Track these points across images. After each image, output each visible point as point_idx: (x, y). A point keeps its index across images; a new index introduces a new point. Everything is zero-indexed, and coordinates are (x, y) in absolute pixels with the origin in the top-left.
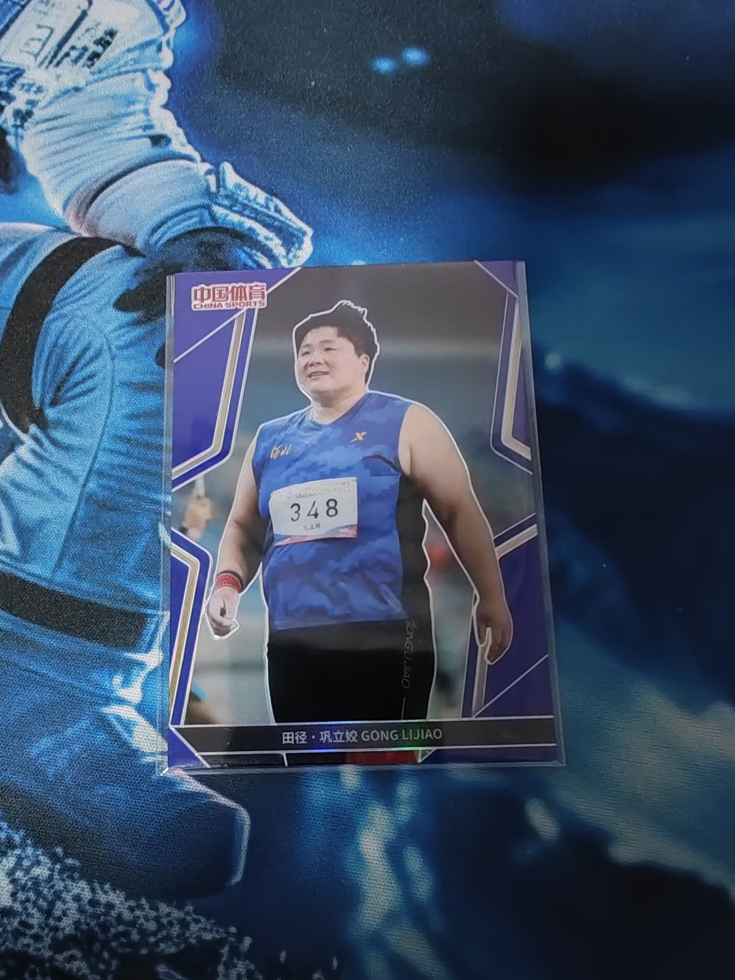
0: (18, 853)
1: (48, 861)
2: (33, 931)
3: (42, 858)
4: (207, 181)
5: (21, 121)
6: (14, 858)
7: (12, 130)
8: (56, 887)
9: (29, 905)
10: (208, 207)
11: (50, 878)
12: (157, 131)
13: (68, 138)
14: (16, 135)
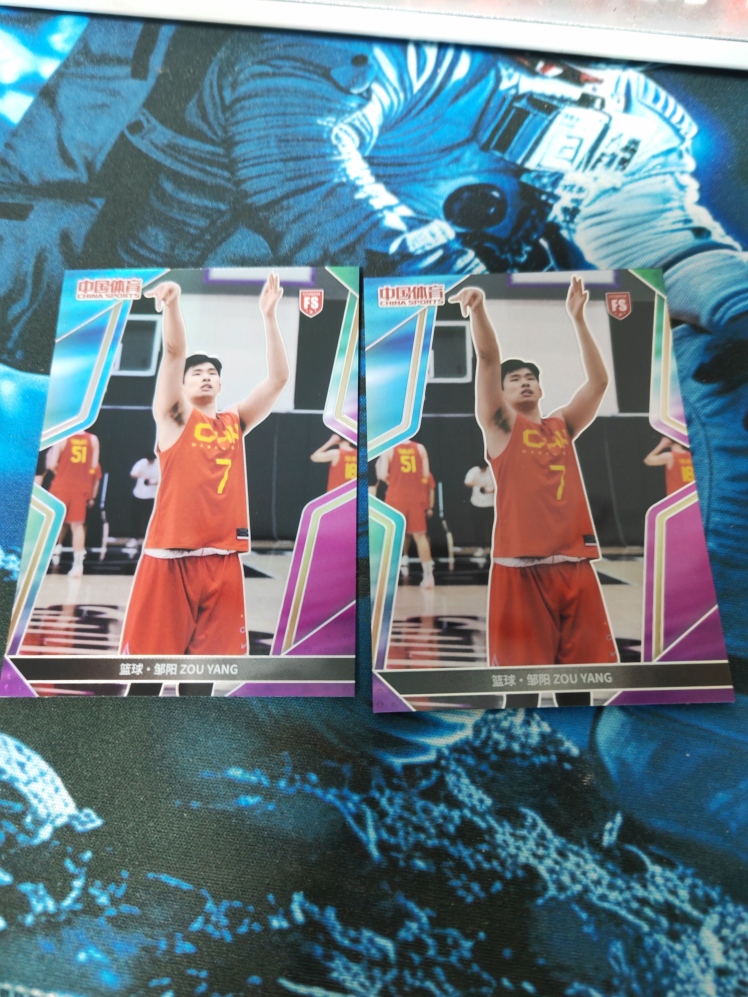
5: (570, 217)
7: (564, 225)
12: (696, 224)
13: (617, 231)
14: (568, 229)
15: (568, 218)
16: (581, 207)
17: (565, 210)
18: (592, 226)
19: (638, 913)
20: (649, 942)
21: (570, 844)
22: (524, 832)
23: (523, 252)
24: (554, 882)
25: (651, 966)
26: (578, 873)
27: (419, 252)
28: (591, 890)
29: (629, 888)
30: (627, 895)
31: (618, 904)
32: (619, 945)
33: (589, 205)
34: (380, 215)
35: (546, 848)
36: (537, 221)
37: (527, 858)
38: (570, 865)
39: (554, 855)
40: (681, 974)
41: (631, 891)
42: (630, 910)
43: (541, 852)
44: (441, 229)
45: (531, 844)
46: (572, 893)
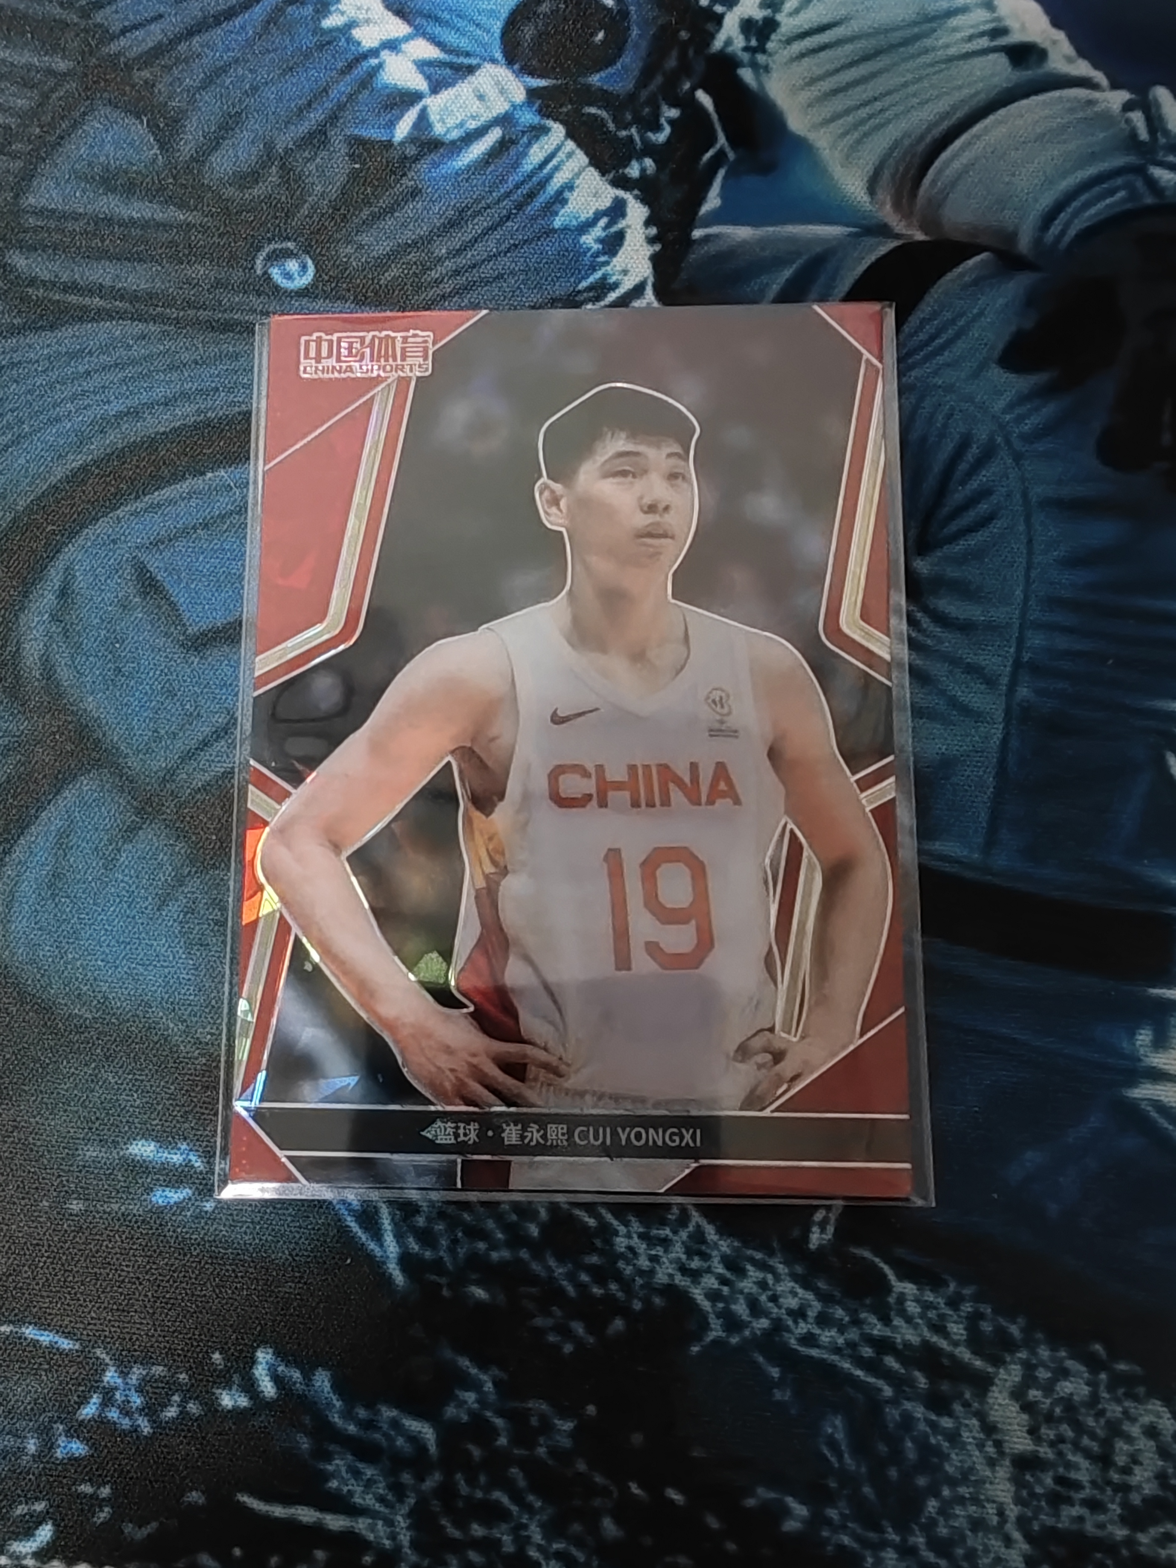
0: (1024, 1357)
1: (1083, 1369)
2: (1082, 1495)
3: (1070, 1364)
4: (1128, 121)
5: (757, 40)
6: (1018, 1367)
7: (745, 57)
8: (1109, 1414)
9: (1066, 1448)
10: (1140, 170)
11: (1094, 1399)
12: (1016, 37)
13: (852, 64)
14: (754, 65)
15: (754, 43)
16: (779, 17)
17: (747, 26)
18: (802, 55)
19: (873, 1366)
20: (893, 1414)
21: (748, 1248)
22: (667, 1232)
23: (663, 121)
24: (719, 1316)
25: (896, 1455)
26: (763, 1298)
27: (455, 135)
28: (788, 1326)
29: (857, 1322)
30: (853, 1334)
31: (837, 1350)
32: (838, 1422)
33: (797, 11)
34: (374, 62)
35: (705, 1257)
36: (691, 53)
37: (671, 1276)
38: (747, 1285)
39: (720, 1269)
40: (949, 1469)
41: (861, 1329)
42: (860, 1362)
43: (696, 1263)
44: (498, 83)
45: (678, 1252)
46: (753, 1333)
